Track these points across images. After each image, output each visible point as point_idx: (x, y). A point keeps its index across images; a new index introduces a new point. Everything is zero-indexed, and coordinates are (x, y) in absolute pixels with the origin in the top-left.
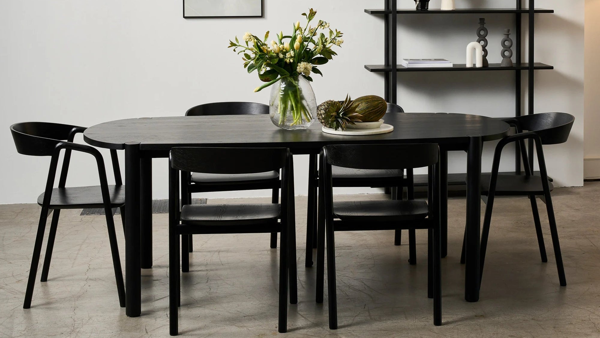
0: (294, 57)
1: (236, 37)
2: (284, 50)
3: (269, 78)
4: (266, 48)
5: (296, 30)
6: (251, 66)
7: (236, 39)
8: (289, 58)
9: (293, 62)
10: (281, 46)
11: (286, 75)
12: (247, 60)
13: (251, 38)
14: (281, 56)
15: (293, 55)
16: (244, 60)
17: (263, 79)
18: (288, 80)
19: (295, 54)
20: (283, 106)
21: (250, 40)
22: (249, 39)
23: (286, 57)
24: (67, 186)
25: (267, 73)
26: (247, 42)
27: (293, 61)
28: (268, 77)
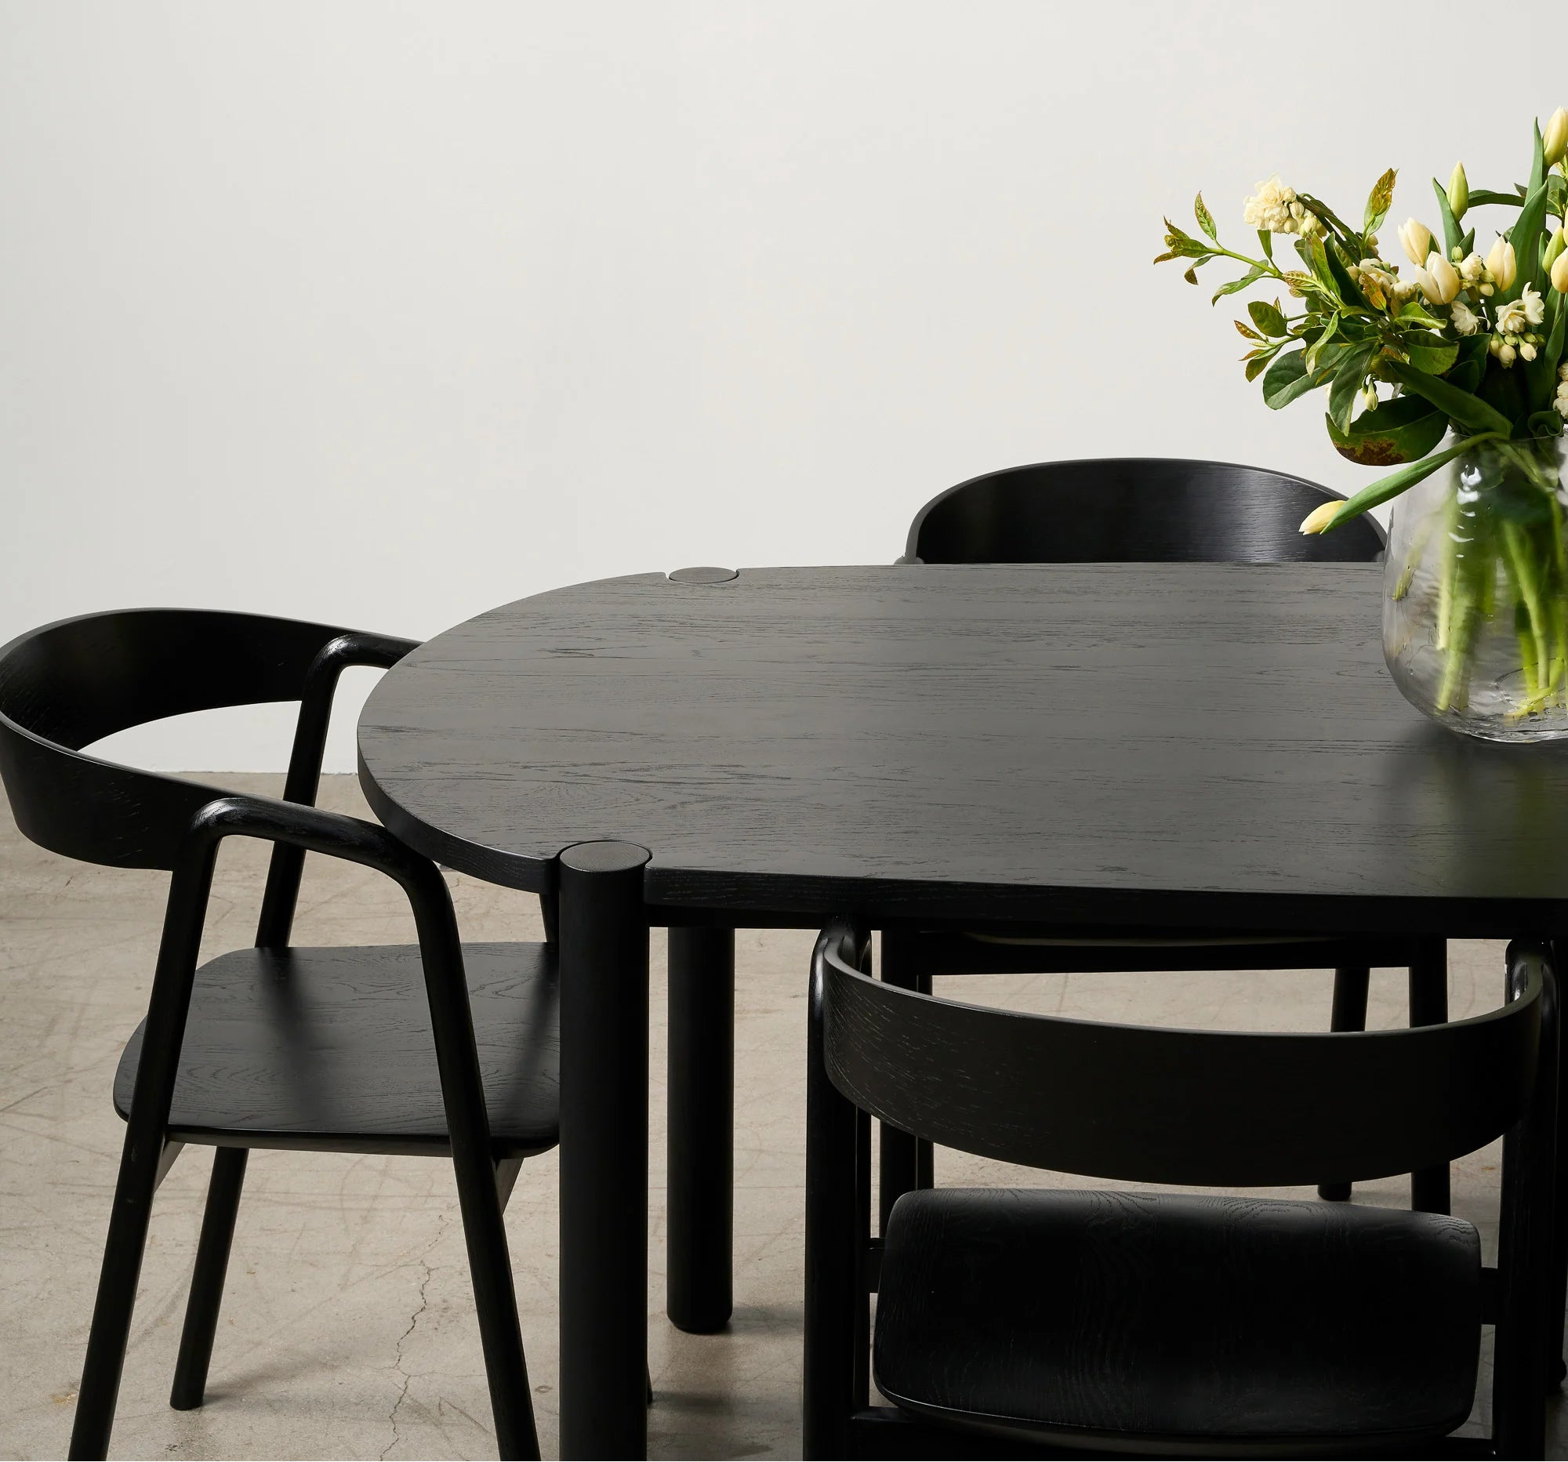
0: (1543, 329)
1: (1199, 199)
2: (1486, 290)
3: (1391, 445)
4: (1379, 276)
5: (1549, 159)
6: (1285, 368)
7: (1203, 214)
8: (1514, 334)
9: (1534, 361)
10: (1467, 266)
11: (1488, 429)
12: (1264, 336)
13: (1290, 216)
14: (1467, 321)
15: (1536, 319)
16: (1248, 336)
17: (1353, 450)
18: (1503, 461)
19: (1548, 313)
20: (1464, 602)
21: (1287, 226)
22: (1279, 221)
23: (1493, 330)
24: (299, 938)
25: (1385, 412)
26: (1265, 236)
27: (1535, 355)
28: (1385, 438)
